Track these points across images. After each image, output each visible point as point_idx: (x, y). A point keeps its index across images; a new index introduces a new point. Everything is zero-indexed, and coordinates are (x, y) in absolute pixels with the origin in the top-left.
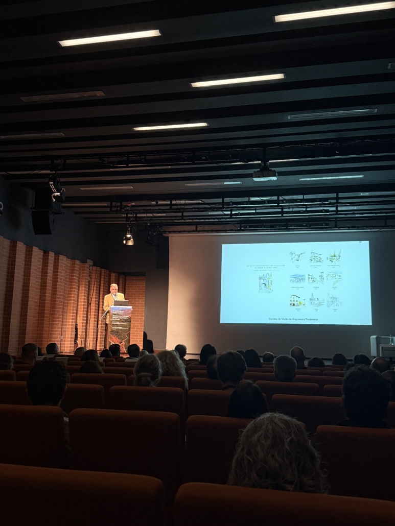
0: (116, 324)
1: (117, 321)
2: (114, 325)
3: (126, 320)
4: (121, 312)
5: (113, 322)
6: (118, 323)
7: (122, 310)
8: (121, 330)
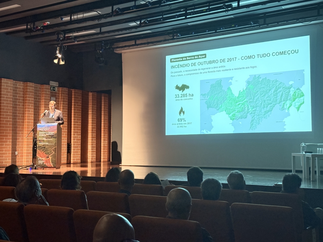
0: (43, 140)
1: (43, 137)
2: (40, 141)
3: (52, 136)
4: (46, 129)
5: (40, 139)
6: (45, 139)
7: (47, 127)
8: (47, 145)
